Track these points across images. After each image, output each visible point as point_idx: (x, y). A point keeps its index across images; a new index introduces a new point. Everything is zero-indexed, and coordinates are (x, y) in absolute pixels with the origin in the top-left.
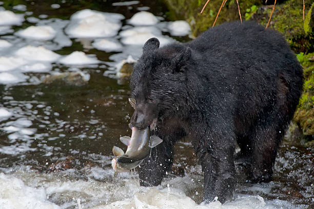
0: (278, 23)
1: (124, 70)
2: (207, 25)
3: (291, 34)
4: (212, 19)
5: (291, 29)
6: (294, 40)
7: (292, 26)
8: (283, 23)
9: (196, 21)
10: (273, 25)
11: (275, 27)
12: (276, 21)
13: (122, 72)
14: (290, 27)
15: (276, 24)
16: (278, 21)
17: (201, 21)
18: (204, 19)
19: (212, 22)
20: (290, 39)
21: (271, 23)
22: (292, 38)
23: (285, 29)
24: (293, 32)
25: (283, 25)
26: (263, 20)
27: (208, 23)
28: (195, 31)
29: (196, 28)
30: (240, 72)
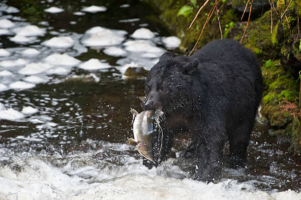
0: (251, 36)
1: (127, 73)
2: (194, 38)
3: (261, 45)
4: (198, 33)
5: (261, 41)
6: (263, 50)
7: (262, 38)
8: (255, 36)
9: (186, 35)
10: (247, 38)
11: (248, 39)
12: (249, 34)
13: (126, 75)
14: (261, 39)
15: (249, 37)
16: (251, 34)
17: (190, 34)
18: (192, 33)
19: (198, 35)
20: (260, 49)
21: (245, 36)
22: (262, 48)
23: (256, 41)
24: (263, 43)
25: (255, 37)
26: (239, 33)
27: (195, 36)
28: (185, 42)
29: (186, 40)
30: (231, 80)
